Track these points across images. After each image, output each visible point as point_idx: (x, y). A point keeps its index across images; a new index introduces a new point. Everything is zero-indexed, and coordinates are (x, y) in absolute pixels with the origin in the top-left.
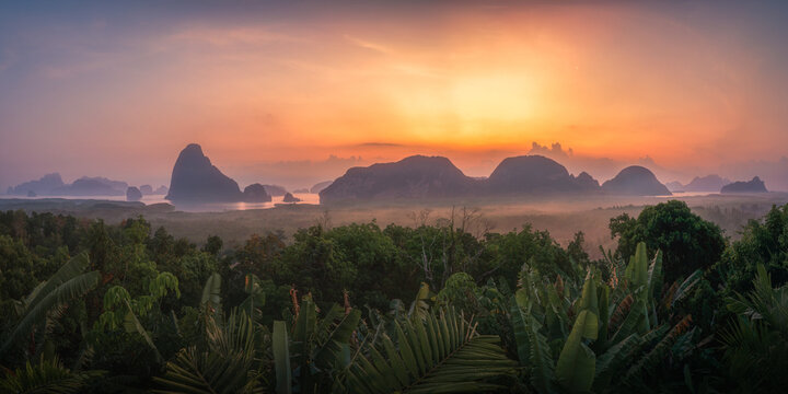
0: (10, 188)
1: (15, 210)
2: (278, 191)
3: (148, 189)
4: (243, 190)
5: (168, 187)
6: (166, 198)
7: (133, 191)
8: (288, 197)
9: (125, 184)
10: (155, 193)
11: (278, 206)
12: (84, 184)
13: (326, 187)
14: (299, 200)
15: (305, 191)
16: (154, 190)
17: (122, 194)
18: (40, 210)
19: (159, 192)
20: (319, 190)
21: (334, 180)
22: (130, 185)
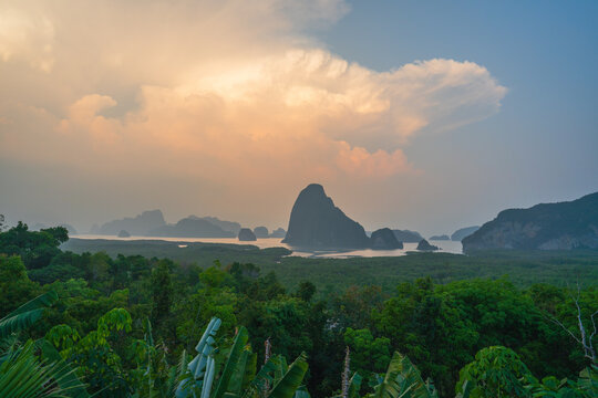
1: (93, 253)
2: (411, 237)
3: (262, 232)
4: (369, 236)
5: (286, 229)
6: (283, 242)
7: (246, 234)
8: (423, 244)
9: (237, 225)
10: (272, 236)
11: (410, 254)
13: (472, 233)
14: (437, 248)
15: (445, 238)
16: (270, 232)
17: (234, 237)
18: (127, 253)
19: (276, 235)
20: (462, 238)
21: (481, 225)
22: (243, 227)
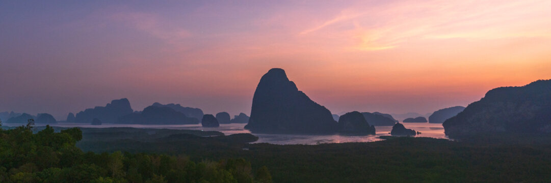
0: (71, 115)
2: (385, 120)
3: (224, 117)
4: (337, 120)
5: (249, 114)
6: (246, 128)
7: (209, 120)
8: (398, 128)
9: (198, 111)
10: (234, 121)
11: (384, 139)
12: (156, 111)
13: (455, 114)
14: (413, 132)
15: (421, 120)
16: (232, 117)
17: (198, 123)
19: (238, 120)
21: (466, 106)
22: (205, 113)
